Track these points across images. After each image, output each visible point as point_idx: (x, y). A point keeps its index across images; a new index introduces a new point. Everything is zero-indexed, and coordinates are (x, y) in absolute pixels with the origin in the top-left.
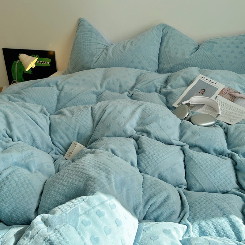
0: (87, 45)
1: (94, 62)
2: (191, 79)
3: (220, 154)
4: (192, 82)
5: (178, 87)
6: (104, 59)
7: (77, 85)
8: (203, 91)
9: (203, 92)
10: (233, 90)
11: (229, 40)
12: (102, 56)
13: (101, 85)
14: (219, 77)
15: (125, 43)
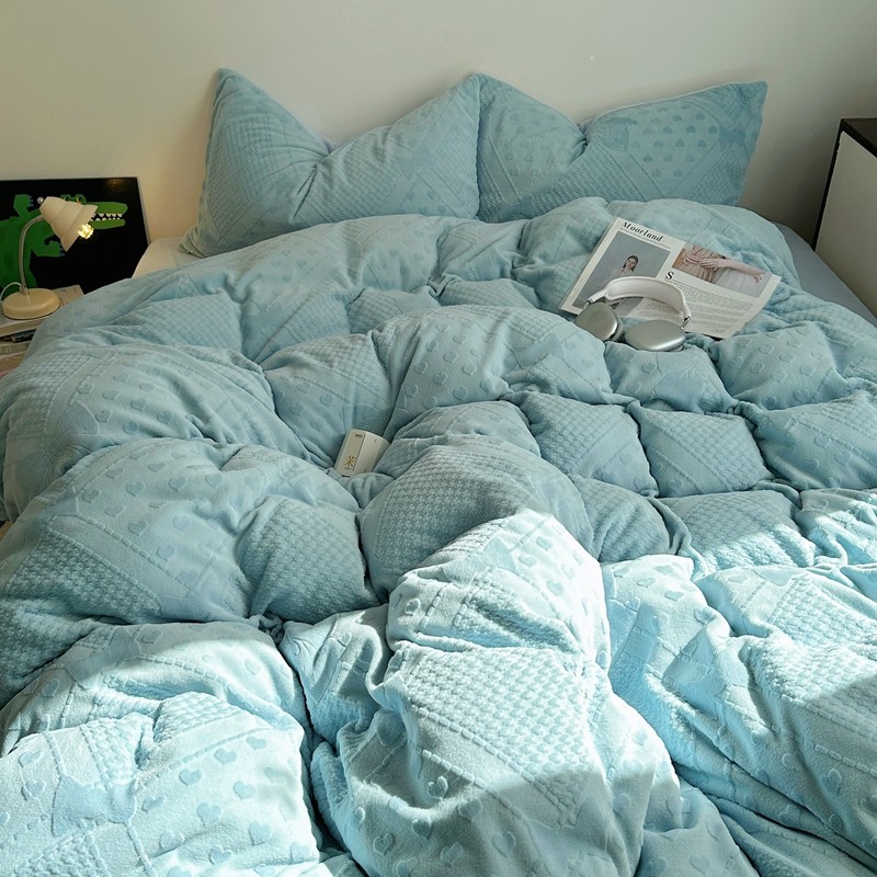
0: (264, 156)
1: (297, 204)
2: (597, 233)
3: (715, 409)
4: (598, 240)
5: (563, 258)
6: (326, 194)
7: (286, 279)
8: (634, 260)
9: (632, 265)
10: (708, 251)
11: (666, 110)
12: (315, 184)
13: (353, 274)
14: (664, 220)
15: (376, 141)
